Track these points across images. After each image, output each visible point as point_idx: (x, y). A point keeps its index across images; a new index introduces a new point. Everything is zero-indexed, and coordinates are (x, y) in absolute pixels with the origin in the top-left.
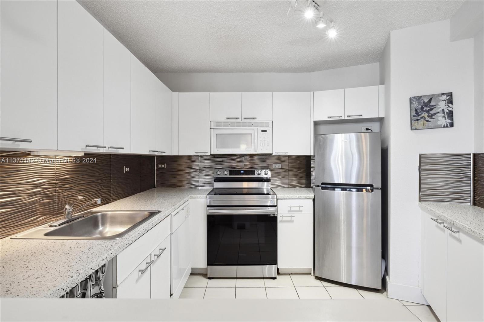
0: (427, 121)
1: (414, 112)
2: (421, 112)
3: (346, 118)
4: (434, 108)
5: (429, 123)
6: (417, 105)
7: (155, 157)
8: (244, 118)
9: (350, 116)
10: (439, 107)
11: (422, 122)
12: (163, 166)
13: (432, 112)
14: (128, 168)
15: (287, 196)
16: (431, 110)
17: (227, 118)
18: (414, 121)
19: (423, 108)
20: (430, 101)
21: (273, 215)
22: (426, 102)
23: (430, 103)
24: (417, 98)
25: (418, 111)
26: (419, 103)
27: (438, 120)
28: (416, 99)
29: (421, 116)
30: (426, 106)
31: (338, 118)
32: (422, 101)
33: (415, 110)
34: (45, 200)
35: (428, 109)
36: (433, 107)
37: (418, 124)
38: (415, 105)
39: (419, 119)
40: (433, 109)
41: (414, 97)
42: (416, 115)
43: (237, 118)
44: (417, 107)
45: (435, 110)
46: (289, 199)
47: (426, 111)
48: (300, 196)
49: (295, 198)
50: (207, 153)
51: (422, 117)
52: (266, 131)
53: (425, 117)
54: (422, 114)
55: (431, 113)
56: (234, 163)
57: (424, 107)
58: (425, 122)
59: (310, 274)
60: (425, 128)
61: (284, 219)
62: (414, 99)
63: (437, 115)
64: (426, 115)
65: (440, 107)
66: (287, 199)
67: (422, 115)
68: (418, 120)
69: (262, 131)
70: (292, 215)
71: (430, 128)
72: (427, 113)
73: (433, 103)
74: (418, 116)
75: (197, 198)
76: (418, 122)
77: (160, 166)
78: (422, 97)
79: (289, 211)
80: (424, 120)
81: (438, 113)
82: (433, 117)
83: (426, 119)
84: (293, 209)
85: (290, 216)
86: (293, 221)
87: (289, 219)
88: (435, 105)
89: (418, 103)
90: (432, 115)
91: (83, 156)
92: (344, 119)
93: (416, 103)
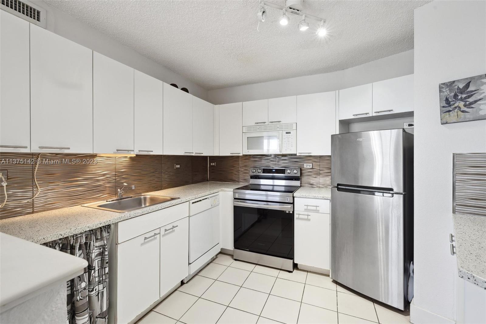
0: (463, 111)
1: (444, 102)
2: (453, 101)
3: (374, 115)
4: (474, 94)
5: (467, 113)
6: (449, 93)
7: (208, 157)
8: (270, 122)
9: (378, 112)
10: (481, 92)
11: (456, 114)
12: (214, 164)
13: (471, 100)
14: (179, 166)
15: (303, 194)
16: (469, 97)
17: (255, 123)
18: (444, 113)
19: (458, 96)
20: (468, 85)
21: (289, 211)
22: (461, 88)
23: (468, 88)
24: (449, 84)
25: (450, 100)
26: (451, 91)
27: (480, 109)
28: (447, 85)
29: (453, 106)
30: (462, 94)
31: (365, 116)
32: (455, 87)
33: (445, 99)
34: (107, 184)
35: (464, 96)
36: (471, 94)
37: (449, 117)
38: (446, 93)
39: (451, 109)
40: (472, 95)
41: (444, 83)
42: (447, 105)
43: (264, 123)
44: (449, 95)
45: (476, 97)
46: (305, 198)
47: (461, 99)
48: (317, 195)
49: (311, 197)
50: (240, 153)
51: (456, 107)
52: (290, 133)
53: (459, 107)
54: (455, 103)
55: (469, 101)
56: (268, 162)
57: (457, 94)
58: (460, 113)
59: (329, 276)
60: (460, 120)
61: (301, 216)
62: (444, 86)
63: (478, 103)
64: (461, 104)
65: (484, 93)
66: (303, 198)
67: (456, 105)
68: (449, 111)
69: (287, 133)
70: (309, 214)
71: (467, 120)
72: (463, 102)
73: (471, 88)
74: (450, 106)
75: (227, 191)
76: (449, 114)
77: (212, 164)
78: (456, 82)
79: (305, 210)
80: (458, 111)
81: (480, 100)
82: (472, 106)
83: (462, 110)
84: (309, 208)
85: (307, 214)
86: (309, 220)
87: (306, 217)
88: (475, 90)
89: (449, 90)
90: (471, 103)
91: (135, 157)
92: (371, 115)
93: (446, 91)
